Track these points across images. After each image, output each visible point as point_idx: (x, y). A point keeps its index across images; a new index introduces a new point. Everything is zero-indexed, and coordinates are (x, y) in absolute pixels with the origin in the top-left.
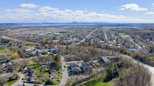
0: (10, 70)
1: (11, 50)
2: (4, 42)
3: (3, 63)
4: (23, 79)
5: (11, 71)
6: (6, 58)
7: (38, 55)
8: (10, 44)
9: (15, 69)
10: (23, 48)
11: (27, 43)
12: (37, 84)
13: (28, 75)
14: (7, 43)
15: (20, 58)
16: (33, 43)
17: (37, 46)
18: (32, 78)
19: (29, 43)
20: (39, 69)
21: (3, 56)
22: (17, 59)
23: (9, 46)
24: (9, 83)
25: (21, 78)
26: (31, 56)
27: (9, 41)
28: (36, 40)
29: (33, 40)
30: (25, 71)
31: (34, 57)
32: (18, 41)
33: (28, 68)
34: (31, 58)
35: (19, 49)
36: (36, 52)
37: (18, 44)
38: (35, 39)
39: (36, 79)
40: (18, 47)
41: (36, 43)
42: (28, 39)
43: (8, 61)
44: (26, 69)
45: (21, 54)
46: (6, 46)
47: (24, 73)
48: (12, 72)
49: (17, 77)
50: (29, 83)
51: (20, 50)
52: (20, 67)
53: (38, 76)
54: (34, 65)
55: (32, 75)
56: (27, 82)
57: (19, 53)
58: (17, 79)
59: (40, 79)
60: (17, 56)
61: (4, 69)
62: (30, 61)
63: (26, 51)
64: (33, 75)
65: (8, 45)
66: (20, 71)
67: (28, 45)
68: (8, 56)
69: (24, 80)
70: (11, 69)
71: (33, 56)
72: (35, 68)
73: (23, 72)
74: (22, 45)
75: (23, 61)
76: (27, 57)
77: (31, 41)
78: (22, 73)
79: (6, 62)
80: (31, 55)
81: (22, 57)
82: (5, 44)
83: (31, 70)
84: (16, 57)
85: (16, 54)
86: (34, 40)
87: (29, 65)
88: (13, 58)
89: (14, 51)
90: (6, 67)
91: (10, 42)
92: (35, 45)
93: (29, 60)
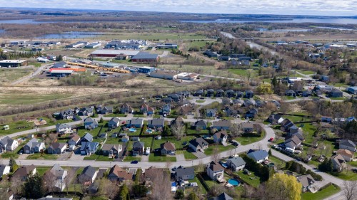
0: (249, 114)
1: (260, 73)
2: (250, 55)
3: (239, 96)
4: (270, 140)
5: (252, 118)
6: (248, 89)
7: (316, 95)
8: (260, 62)
9: (259, 116)
10: (286, 73)
11: (296, 62)
12: (299, 160)
13: (284, 136)
14: (255, 58)
15: (274, 93)
16: (310, 65)
17: (319, 72)
18: (291, 143)
19: (302, 63)
20: (311, 129)
21: (242, 82)
22: (267, 96)
23: (257, 66)
24: (243, 139)
25: (268, 138)
26: (298, 95)
27: (258, 54)
28: (319, 58)
29: (311, 57)
30: (280, 124)
31: (306, 99)
32: (277, 57)
33: (287, 119)
34: (298, 99)
35: (275, 74)
36: (313, 88)
37: (275, 63)
38: (317, 57)
39: (299, 149)
40: (275, 69)
41: (319, 67)
42: (301, 53)
43: (249, 96)
44: (281, 120)
45: (279, 87)
46: (251, 63)
47: (276, 128)
48: (252, 120)
49: (260, 133)
50: (282, 152)
51: (277, 76)
52: (269, 112)
53: (306, 145)
54: (303, 116)
55: (293, 139)
56: (277, 150)
57: (274, 82)
58: (259, 136)
59: (309, 152)
60: (269, 89)
61: (239, 109)
62: (295, 106)
63: (290, 82)
64: (295, 138)
65: (257, 62)
66: (268, 121)
67: (297, 68)
68: (252, 85)
69: (274, 142)
70: (251, 112)
71: (302, 96)
72: (301, 124)
73: (275, 126)
74: (283, 67)
75: (279, 102)
76: (290, 95)
77: (306, 59)
78: (271, 127)
79: (245, 97)
80: (299, 92)
81: (278, 93)
82: (250, 60)
83: (292, 125)
84: (267, 90)
85: (268, 84)
86: (314, 59)
87: (291, 113)
88: (259, 92)
89: (265, 78)
90: (243, 105)
91: (261, 56)
92: (314, 70)
93: (293, 103)
